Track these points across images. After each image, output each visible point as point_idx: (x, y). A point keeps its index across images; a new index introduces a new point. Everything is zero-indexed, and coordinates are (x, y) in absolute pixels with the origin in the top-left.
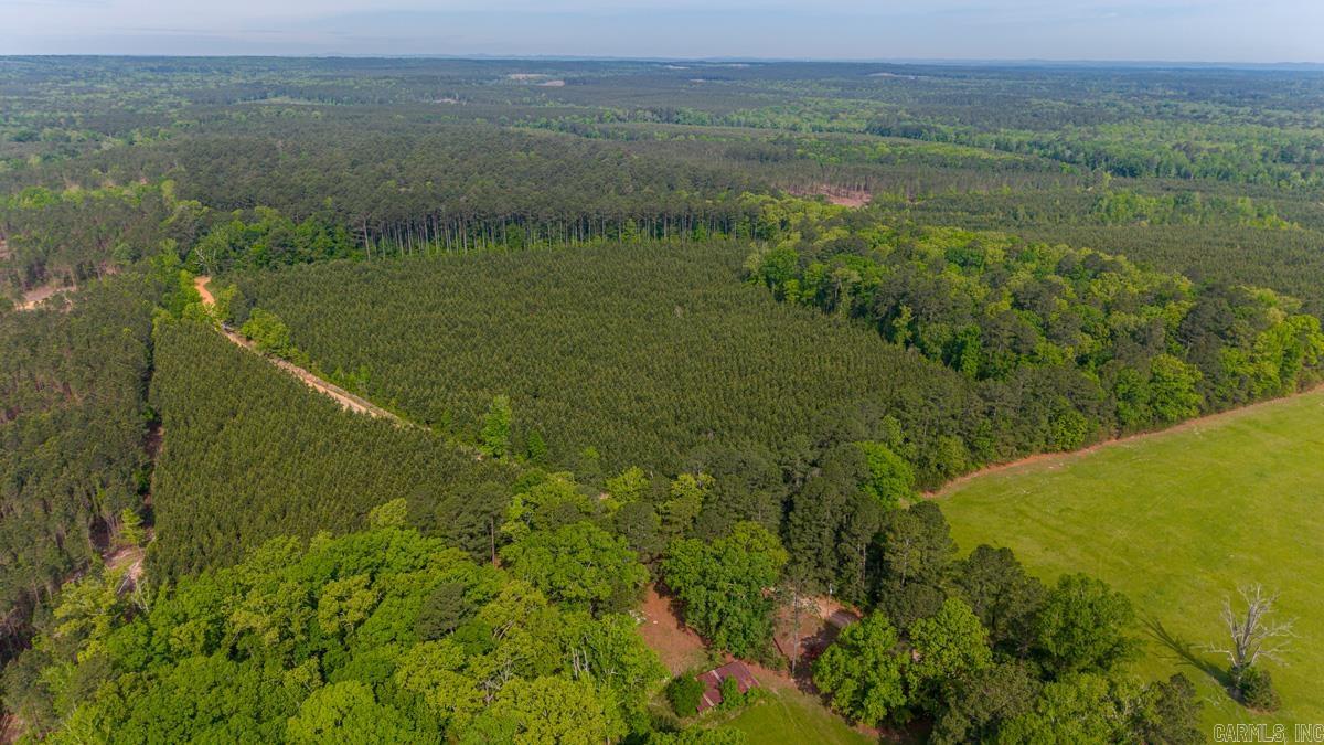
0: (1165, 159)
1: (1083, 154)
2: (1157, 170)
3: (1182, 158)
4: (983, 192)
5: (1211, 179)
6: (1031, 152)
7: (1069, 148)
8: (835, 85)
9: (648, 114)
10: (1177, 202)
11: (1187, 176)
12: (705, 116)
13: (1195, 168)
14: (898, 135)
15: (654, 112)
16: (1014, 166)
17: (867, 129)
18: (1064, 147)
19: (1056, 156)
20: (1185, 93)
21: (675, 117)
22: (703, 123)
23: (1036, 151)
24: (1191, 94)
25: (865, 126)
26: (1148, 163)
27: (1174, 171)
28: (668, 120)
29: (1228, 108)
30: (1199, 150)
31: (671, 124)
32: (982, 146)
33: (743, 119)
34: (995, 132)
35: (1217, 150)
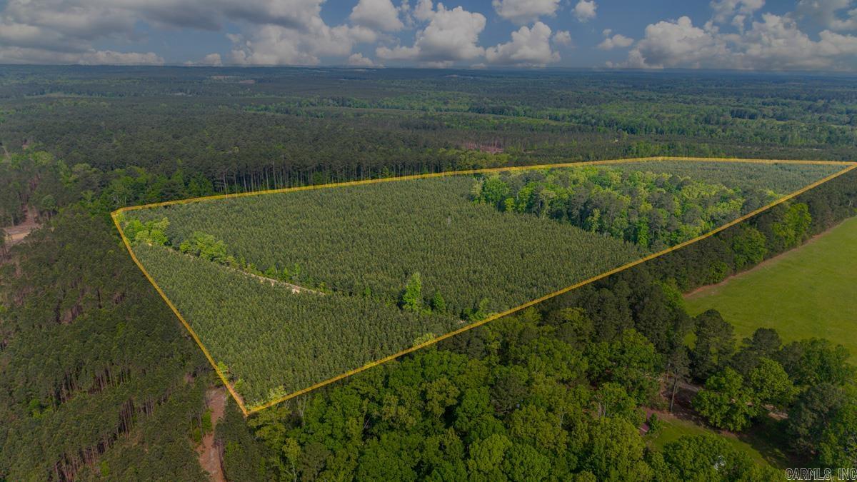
0: (649, 124)
1: (603, 122)
2: (646, 130)
3: (657, 123)
5: (675, 134)
6: (571, 121)
7: (593, 118)
8: (432, 83)
9: (331, 101)
10: (669, 147)
11: (662, 132)
12: (366, 102)
13: (666, 128)
14: (489, 113)
15: (333, 100)
17: (469, 110)
18: (591, 118)
19: (585, 123)
20: (631, 86)
21: (348, 103)
22: (365, 107)
23: (574, 120)
24: (634, 86)
25: (467, 108)
26: (640, 126)
27: (654, 130)
28: (343, 105)
29: (660, 95)
30: (664, 118)
31: (346, 107)
32: (541, 117)
33: (390, 104)
34: (547, 110)
35: (673, 118)
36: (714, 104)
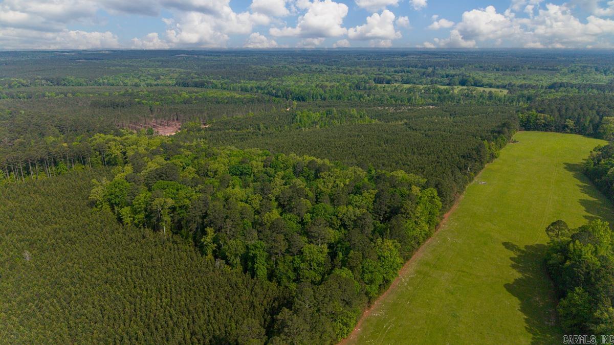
0: (315, 92)
1: (280, 92)
2: (313, 97)
3: (322, 92)
4: (240, 116)
5: (334, 100)
6: (257, 92)
7: (274, 89)
8: (158, 61)
9: (44, 82)
10: (327, 114)
11: (324, 99)
12: (82, 81)
13: (327, 95)
14: (192, 86)
15: (47, 80)
16: (252, 101)
17: (176, 84)
18: (272, 89)
19: (269, 93)
20: (310, 61)
21: (63, 82)
22: (81, 85)
23: (259, 91)
24: (313, 61)
25: (175, 82)
26: (308, 94)
27: (319, 97)
28: (58, 84)
29: (328, 67)
30: (327, 87)
31: (60, 87)
32: (234, 90)
33: (106, 81)
34: (240, 82)
35: (333, 86)
36: (363, 73)
